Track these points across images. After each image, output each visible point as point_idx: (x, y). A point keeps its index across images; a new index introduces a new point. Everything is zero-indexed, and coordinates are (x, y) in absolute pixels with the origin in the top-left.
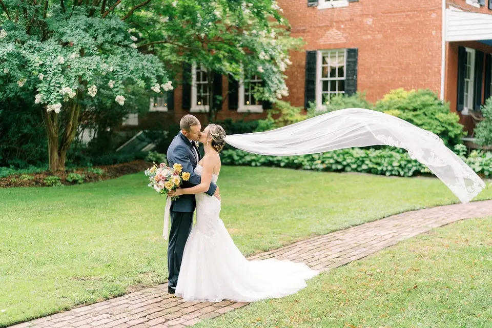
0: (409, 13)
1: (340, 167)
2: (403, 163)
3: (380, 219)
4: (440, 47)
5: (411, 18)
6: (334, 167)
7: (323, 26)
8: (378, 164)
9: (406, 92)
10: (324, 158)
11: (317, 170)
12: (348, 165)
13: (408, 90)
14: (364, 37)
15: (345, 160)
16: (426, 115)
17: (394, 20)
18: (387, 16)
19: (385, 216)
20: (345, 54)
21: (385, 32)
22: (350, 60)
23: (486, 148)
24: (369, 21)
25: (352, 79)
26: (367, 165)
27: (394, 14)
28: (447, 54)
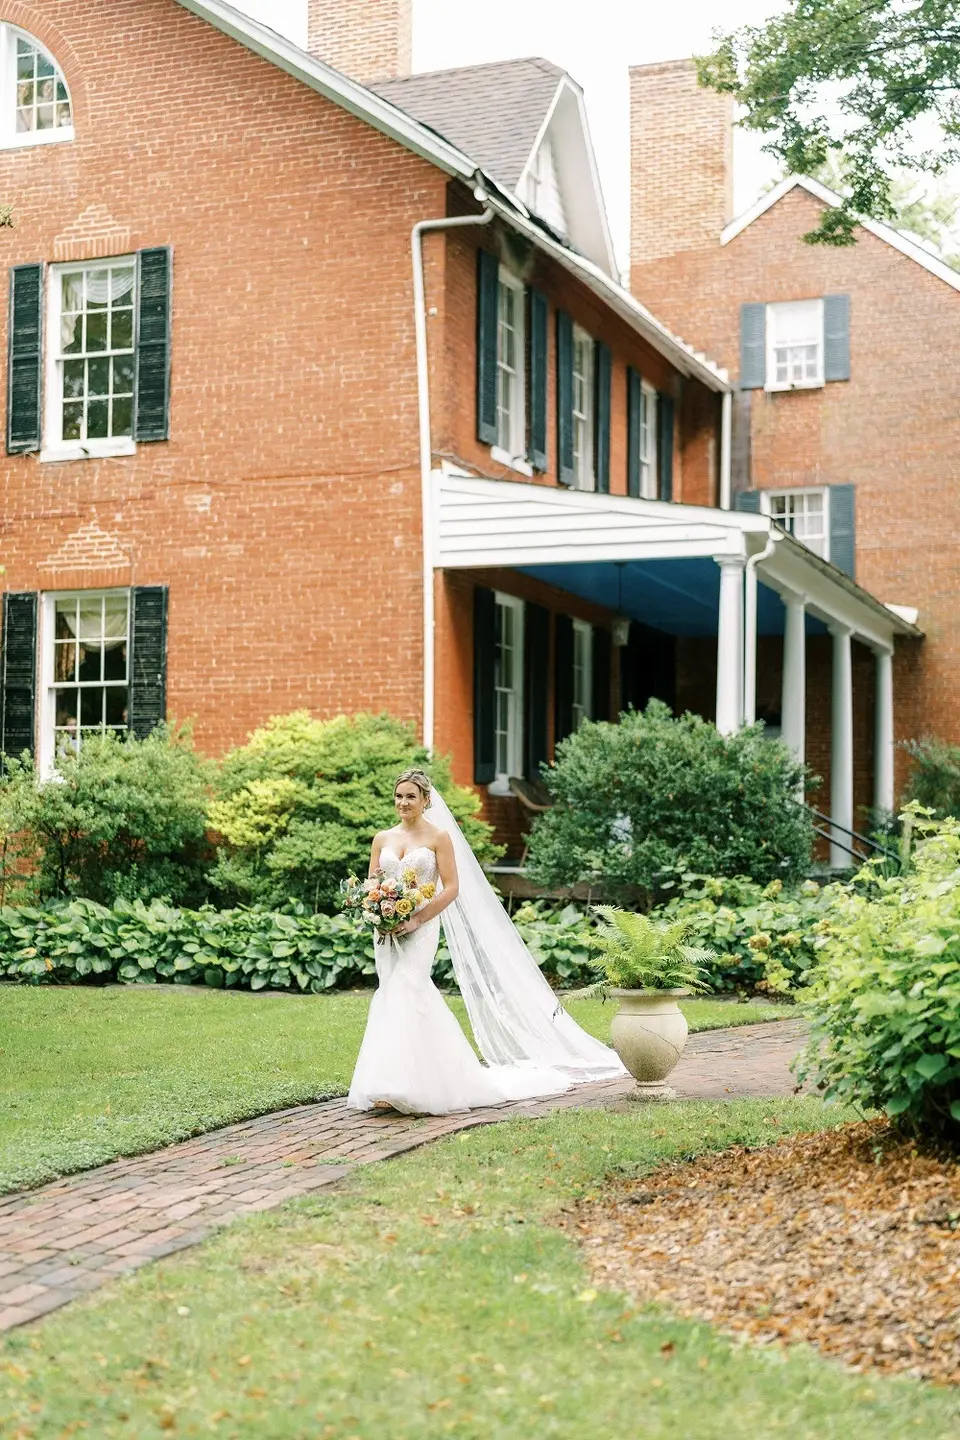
0: (322, 479)
1: (100, 966)
2: (306, 947)
3: (181, 1140)
4: (418, 586)
5: (328, 497)
6: (82, 966)
7: (55, 517)
8: (223, 952)
9: (317, 723)
10: (49, 938)
11: (26, 979)
12: (129, 959)
13: (323, 717)
14: (187, 553)
15: (119, 941)
16: (378, 794)
17: (280, 501)
18: (256, 489)
19: (202, 1128)
20: (130, 607)
21: (252, 537)
22: (145, 623)
23: (561, 894)
24: (202, 502)
25: (150, 685)
26: (191, 955)
27: (276, 483)
28: (440, 606)
